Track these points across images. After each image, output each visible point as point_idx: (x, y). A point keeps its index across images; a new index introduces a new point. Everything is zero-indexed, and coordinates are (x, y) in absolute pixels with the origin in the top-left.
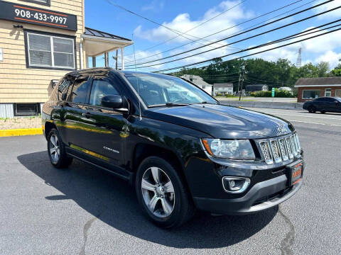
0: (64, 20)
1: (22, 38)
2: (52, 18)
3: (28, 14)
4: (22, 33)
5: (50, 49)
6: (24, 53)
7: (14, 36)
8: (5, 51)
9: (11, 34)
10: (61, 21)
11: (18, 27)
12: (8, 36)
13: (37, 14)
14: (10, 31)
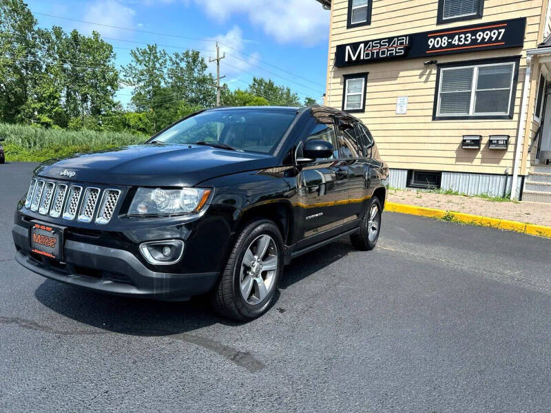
0: (499, 33)
1: (433, 78)
2: (480, 36)
3: (444, 42)
4: (435, 71)
5: (470, 88)
6: (432, 98)
7: (424, 78)
8: (411, 100)
9: (421, 76)
10: (495, 37)
11: (432, 63)
12: (417, 79)
13: (457, 37)
14: (419, 72)
